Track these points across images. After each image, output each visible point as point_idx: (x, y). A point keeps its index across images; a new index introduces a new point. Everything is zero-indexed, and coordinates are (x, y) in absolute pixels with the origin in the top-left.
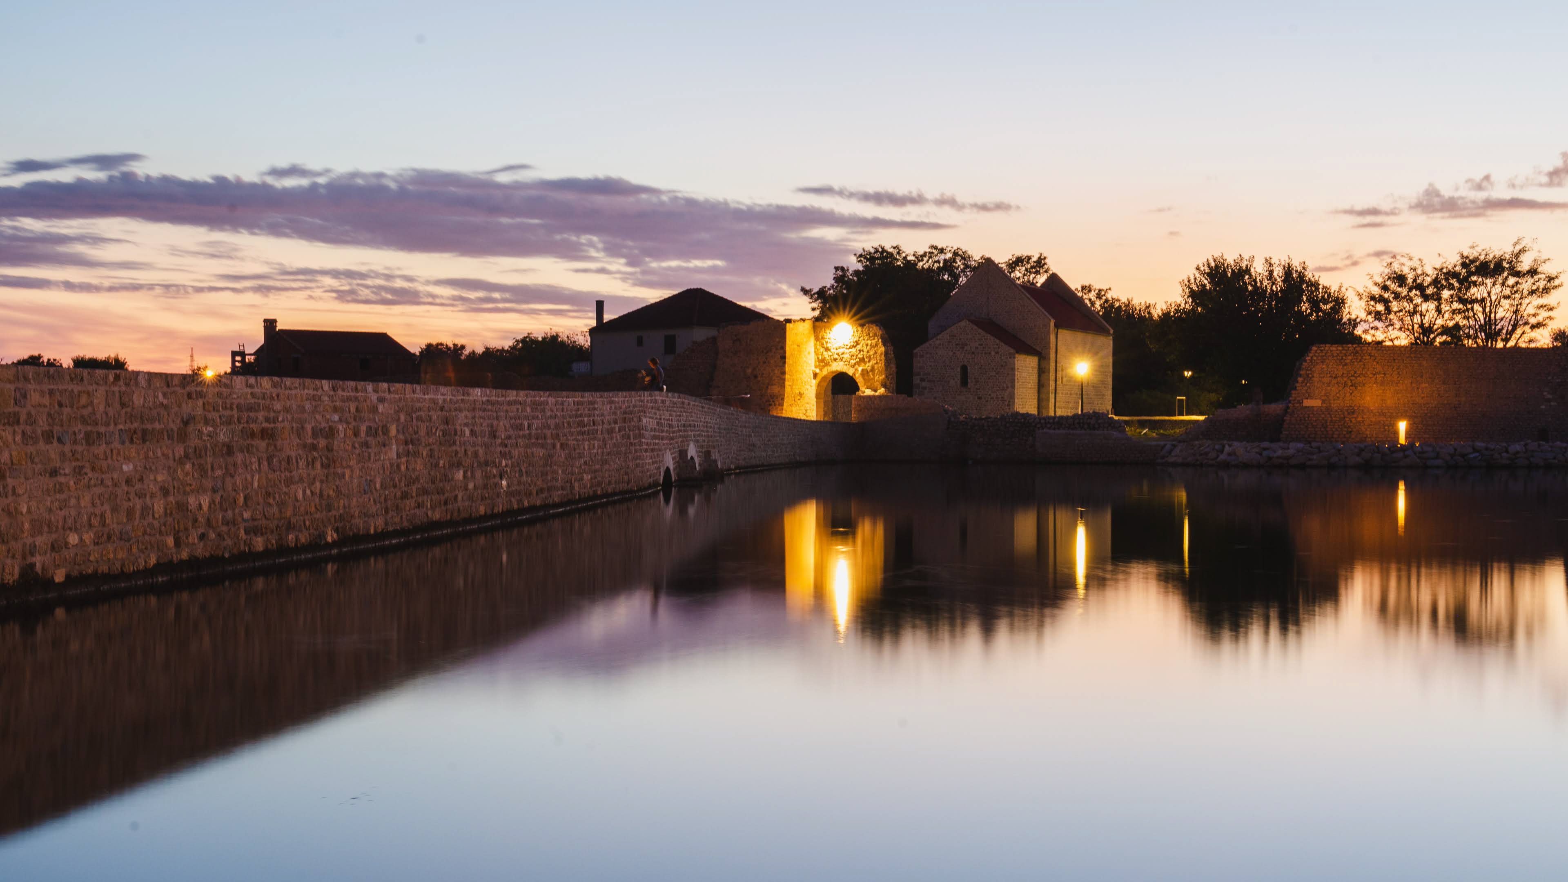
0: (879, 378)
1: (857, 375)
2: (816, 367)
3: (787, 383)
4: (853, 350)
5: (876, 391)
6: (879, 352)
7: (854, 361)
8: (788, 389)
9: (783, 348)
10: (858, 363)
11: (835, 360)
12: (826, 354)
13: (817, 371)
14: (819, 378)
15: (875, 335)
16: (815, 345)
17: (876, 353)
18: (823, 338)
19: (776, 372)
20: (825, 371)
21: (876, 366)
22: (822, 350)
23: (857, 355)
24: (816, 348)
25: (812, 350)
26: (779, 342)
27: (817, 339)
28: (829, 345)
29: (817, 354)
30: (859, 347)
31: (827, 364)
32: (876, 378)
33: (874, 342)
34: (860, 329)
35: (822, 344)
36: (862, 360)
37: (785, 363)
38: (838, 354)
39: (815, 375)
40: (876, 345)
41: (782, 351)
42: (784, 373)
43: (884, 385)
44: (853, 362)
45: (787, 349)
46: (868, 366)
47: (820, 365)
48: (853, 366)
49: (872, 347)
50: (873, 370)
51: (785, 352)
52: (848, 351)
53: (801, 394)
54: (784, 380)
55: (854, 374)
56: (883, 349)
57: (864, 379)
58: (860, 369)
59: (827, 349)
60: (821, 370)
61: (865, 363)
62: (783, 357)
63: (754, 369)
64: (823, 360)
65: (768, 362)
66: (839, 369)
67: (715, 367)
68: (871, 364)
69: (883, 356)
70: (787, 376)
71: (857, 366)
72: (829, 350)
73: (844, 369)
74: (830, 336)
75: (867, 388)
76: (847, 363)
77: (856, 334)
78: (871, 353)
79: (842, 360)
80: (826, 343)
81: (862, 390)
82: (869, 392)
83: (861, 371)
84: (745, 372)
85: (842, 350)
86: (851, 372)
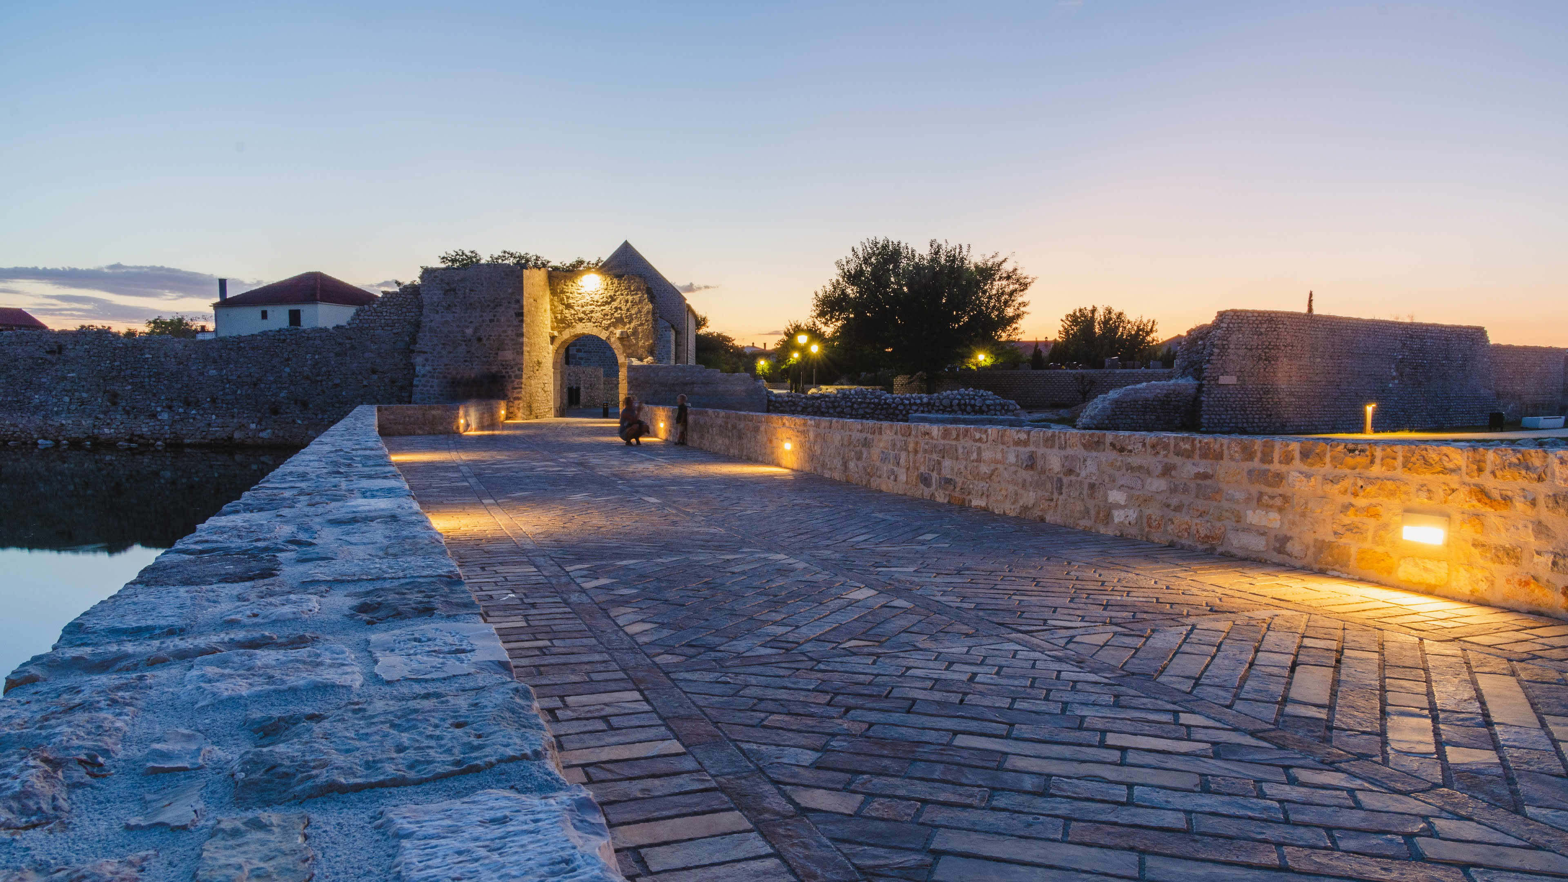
0: (643, 343)
1: (612, 340)
2: (553, 329)
3: (526, 349)
4: (607, 308)
5: (641, 360)
6: (645, 310)
7: (609, 322)
8: (526, 356)
9: (519, 302)
10: (614, 325)
11: (581, 320)
12: (567, 313)
13: (556, 333)
14: (558, 343)
15: (638, 289)
16: (552, 300)
17: (640, 311)
18: (563, 292)
19: (510, 332)
20: (567, 334)
21: (640, 329)
22: (561, 307)
23: (612, 314)
24: (552, 305)
25: (548, 307)
26: (513, 293)
27: (554, 292)
28: (571, 301)
29: (553, 311)
30: (615, 304)
31: (569, 325)
32: (640, 344)
33: (637, 297)
34: (616, 281)
35: (562, 300)
36: (619, 321)
37: (522, 321)
38: (584, 312)
39: (553, 339)
40: (640, 302)
41: (517, 306)
42: (522, 335)
43: (651, 352)
44: (606, 323)
45: (525, 303)
46: (629, 328)
47: (558, 327)
48: (607, 328)
49: (634, 303)
50: (635, 332)
51: (522, 307)
52: (597, 309)
53: (539, 363)
54: (522, 344)
55: (608, 338)
56: (650, 306)
57: (623, 345)
58: (618, 332)
59: (569, 306)
60: (560, 332)
61: (624, 324)
62: (520, 315)
63: (476, 330)
64: (563, 320)
65: (498, 321)
66: (586, 331)
67: (418, 325)
68: (632, 325)
69: (650, 316)
70: (525, 340)
71: (612, 329)
72: (572, 307)
73: (595, 331)
74: (573, 289)
75: (629, 356)
76: (598, 323)
77: (610, 287)
78: (633, 312)
79: (590, 320)
80: (568, 298)
81: (621, 359)
82: (635, 362)
83: (618, 335)
84: (463, 332)
85: (590, 308)
86: (603, 335)
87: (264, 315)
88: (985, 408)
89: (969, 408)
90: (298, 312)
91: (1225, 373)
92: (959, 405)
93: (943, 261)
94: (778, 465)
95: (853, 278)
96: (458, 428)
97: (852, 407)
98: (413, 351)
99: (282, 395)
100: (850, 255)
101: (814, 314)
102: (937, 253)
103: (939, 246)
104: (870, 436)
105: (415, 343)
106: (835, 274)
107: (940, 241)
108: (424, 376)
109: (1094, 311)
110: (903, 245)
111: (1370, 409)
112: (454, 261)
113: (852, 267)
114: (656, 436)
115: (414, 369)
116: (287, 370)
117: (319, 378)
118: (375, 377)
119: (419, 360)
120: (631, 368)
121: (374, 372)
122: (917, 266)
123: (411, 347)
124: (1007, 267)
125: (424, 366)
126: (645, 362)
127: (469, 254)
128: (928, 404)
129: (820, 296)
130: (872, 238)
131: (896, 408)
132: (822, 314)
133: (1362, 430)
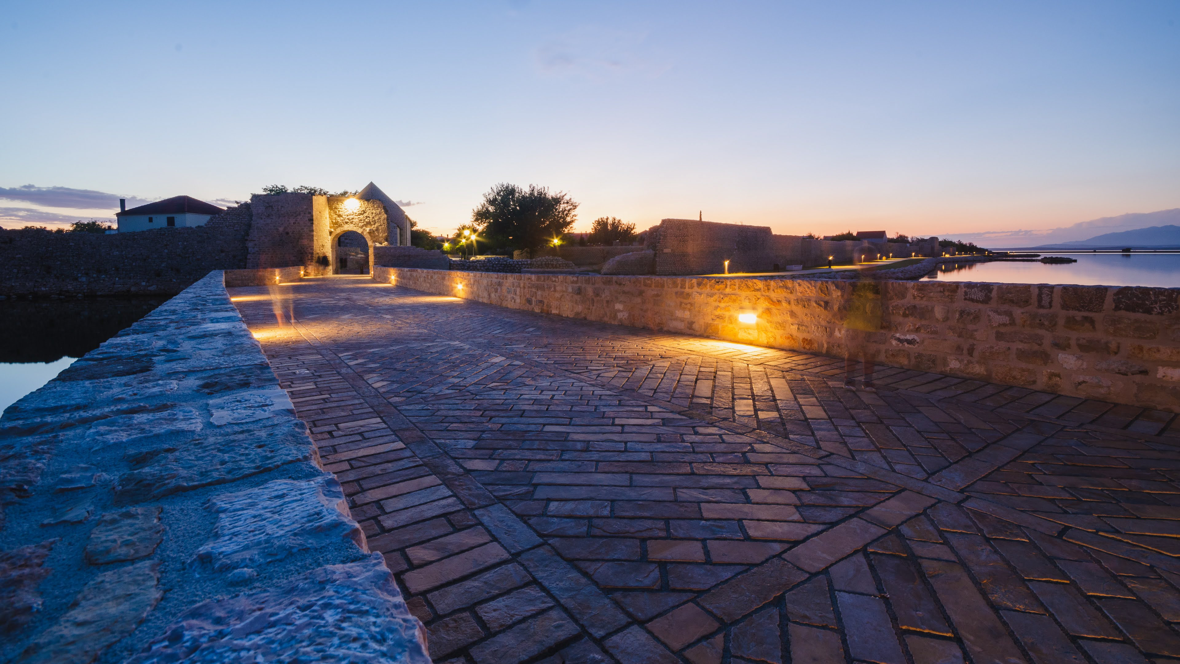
0: (382, 235)
1: (365, 233)
2: (331, 227)
3: (315, 238)
4: (361, 216)
5: (381, 244)
6: (382, 218)
7: (363, 224)
8: (315, 242)
9: (311, 213)
10: (366, 225)
11: (347, 223)
12: (339, 219)
13: (332, 230)
14: (333, 235)
15: (379, 207)
16: (329, 213)
17: (380, 219)
18: (336, 208)
19: (305, 229)
20: (339, 231)
21: (380, 228)
22: (335, 216)
23: (364, 220)
24: (330, 215)
25: (328, 216)
26: (306, 209)
27: (331, 208)
28: (341, 213)
29: (331, 218)
30: (366, 215)
31: (340, 226)
32: (380, 235)
33: (378, 211)
34: (366, 202)
35: (336, 212)
36: (369, 223)
37: (313, 223)
38: (348, 219)
39: (331, 233)
40: (380, 213)
41: (309, 215)
42: (313, 231)
43: (386, 240)
44: (361, 224)
45: (314, 214)
46: (374, 227)
47: (334, 227)
48: (362, 227)
49: (376, 214)
50: (377, 229)
51: (312, 216)
52: (356, 217)
53: (323, 246)
54: (313, 235)
55: (362, 232)
56: (386, 216)
57: (371, 236)
58: (368, 229)
59: (339, 216)
60: (335, 229)
61: (371, 225)
62: (311, 220)
63: (285, 228)
64: (336, 223)
65: (298, 223)
66: (350, 229)
67: (249, 226)
68: (376, 226)
69: (385, 221)
70: (314, 233)
71: (364, 227)
72: (342, 216)
73: (355, 229)
74: (342, 207)
75: (374, 242)
76: (356, 225)
77: (363, 206)
78: (376, 219)
79: (352, 223)
80: (339, 211)
81: (370, 243)
82: (378, 245)
83: (368, 231)
84: (277, 229)
85: (351, 217)
86: (360, 231)
87: (151, 220)
88: (558, 266)
89: (550, 266)
90: (173, 218)
91: (666, 248)
92: (545, 264)
93: (536, 195)
94: (455, 296)
95: (492, 202)
96: (275, 282)
97: (493, 266)
98: (247, 240)
99: (163, 265)
100: (490, 191)
101: (473, 220)
102: (533, 190)
103: (534, 187)
104: (501, 281)
105: (248, 235)
106: (483, 201)
107: (534, 185)
108: (254, 253)
109: (607, 219)
110: (516, 186)
111: (727, 263)
112: (271, 191)
113: (491, 197)
114: (390, 283)
115: (248, 250)
116: (166, 251)
117: (187, 255)
118: (224, 254)
119: (250, 245)
120: (375, 248)
121: (222, 251)
122: (523, 197)
123: (246, 238)
124: (567, 198)
125: (253, 248)
126: (383, 245)
127: (281, 187)
128: (531, 264)
129: (476, 210)
130: (501, 183)
131: (515, 266)
132: (477, 220)
133: (723, 272)
